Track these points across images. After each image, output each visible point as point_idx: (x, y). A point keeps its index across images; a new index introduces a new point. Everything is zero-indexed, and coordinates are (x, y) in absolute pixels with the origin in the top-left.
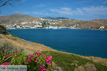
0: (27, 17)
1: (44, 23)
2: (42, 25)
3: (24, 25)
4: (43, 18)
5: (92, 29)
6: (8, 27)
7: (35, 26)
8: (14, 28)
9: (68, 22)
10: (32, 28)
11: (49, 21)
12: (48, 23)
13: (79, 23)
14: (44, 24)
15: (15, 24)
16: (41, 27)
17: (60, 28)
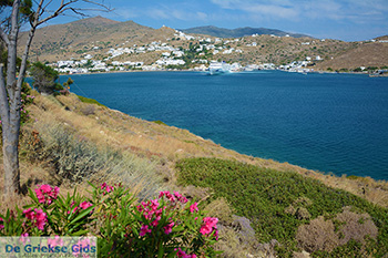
0: (130, 30)
1: (192, 51)
2: (183, 58)
3: (120, 58)
4: (187, 32)
5: (375, 74)
6: (63, 67)
7: (159, 62)
8: (85, 71)
9: (280, 45)
10: (146, 68)
11: (208, 43)
12: (204, 49)
13: (324, 50)
14: (191, 53)
15: (88, 57)
16: (180, 67)
17: (252, 68)
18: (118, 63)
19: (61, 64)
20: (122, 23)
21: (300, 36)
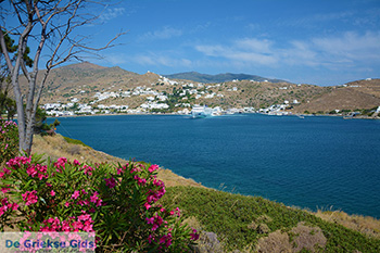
0: (117, 75)
1: (176, 95)
2: (166, 102)
3: (105, 102)
4: (171, 77)
6: (50, 110)
7: (144, 105)
8: (71, 114)
9: (259, 89)
10: (131, 112)
11: (191, 88)
12: (187, 94)
14: (175, 98)
15: (75, 100)
16: (164, 110)
17: (233, 111)
18: (103, 107)
19: (48, 106)
20: (109, 69)
21: (278, 81)
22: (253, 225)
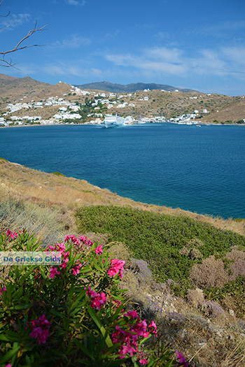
0: (29, 87)
1: (89, 105)
2: (79, 112)
3: (18, 113)
4: (83, 87)
7: (57, 116)
9: (170, 99)
10: (44, 122)
11: (103, 98)
12: (99, 104)
13: (210, 104)
14: (87, 108)
16: (76, 121)
17: (144, 120)
18: (16, 118)
20: (20, 80)
21: (188, 90)
22: (185, 251)
